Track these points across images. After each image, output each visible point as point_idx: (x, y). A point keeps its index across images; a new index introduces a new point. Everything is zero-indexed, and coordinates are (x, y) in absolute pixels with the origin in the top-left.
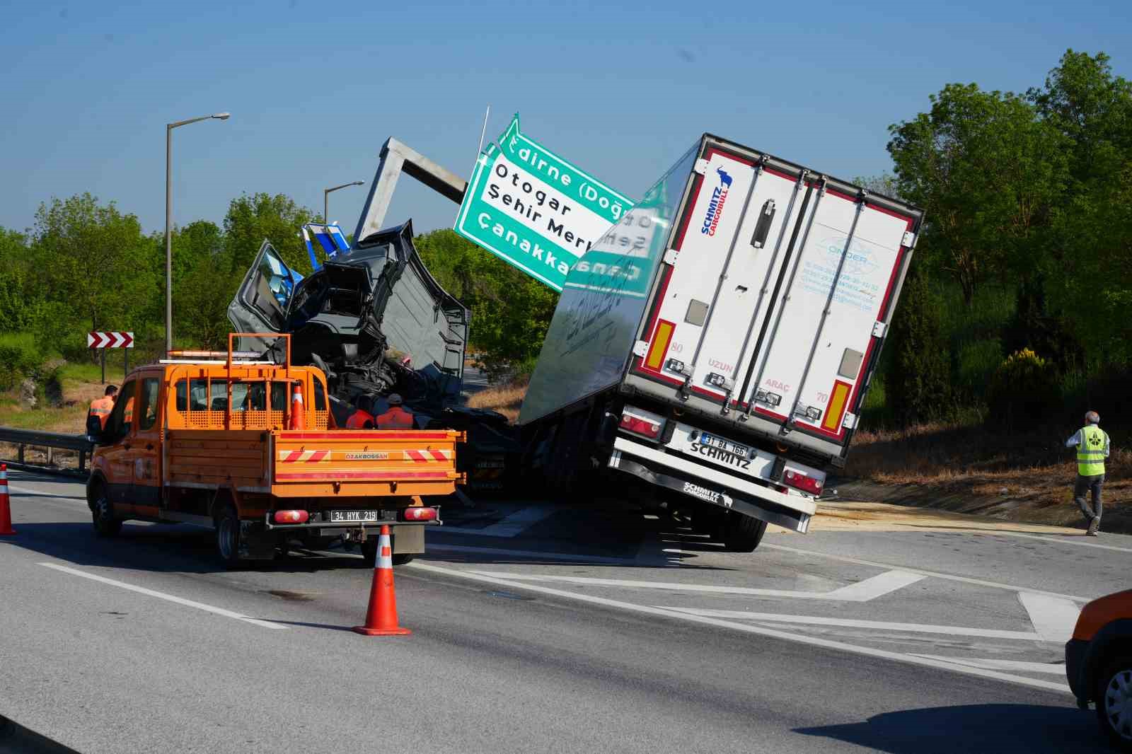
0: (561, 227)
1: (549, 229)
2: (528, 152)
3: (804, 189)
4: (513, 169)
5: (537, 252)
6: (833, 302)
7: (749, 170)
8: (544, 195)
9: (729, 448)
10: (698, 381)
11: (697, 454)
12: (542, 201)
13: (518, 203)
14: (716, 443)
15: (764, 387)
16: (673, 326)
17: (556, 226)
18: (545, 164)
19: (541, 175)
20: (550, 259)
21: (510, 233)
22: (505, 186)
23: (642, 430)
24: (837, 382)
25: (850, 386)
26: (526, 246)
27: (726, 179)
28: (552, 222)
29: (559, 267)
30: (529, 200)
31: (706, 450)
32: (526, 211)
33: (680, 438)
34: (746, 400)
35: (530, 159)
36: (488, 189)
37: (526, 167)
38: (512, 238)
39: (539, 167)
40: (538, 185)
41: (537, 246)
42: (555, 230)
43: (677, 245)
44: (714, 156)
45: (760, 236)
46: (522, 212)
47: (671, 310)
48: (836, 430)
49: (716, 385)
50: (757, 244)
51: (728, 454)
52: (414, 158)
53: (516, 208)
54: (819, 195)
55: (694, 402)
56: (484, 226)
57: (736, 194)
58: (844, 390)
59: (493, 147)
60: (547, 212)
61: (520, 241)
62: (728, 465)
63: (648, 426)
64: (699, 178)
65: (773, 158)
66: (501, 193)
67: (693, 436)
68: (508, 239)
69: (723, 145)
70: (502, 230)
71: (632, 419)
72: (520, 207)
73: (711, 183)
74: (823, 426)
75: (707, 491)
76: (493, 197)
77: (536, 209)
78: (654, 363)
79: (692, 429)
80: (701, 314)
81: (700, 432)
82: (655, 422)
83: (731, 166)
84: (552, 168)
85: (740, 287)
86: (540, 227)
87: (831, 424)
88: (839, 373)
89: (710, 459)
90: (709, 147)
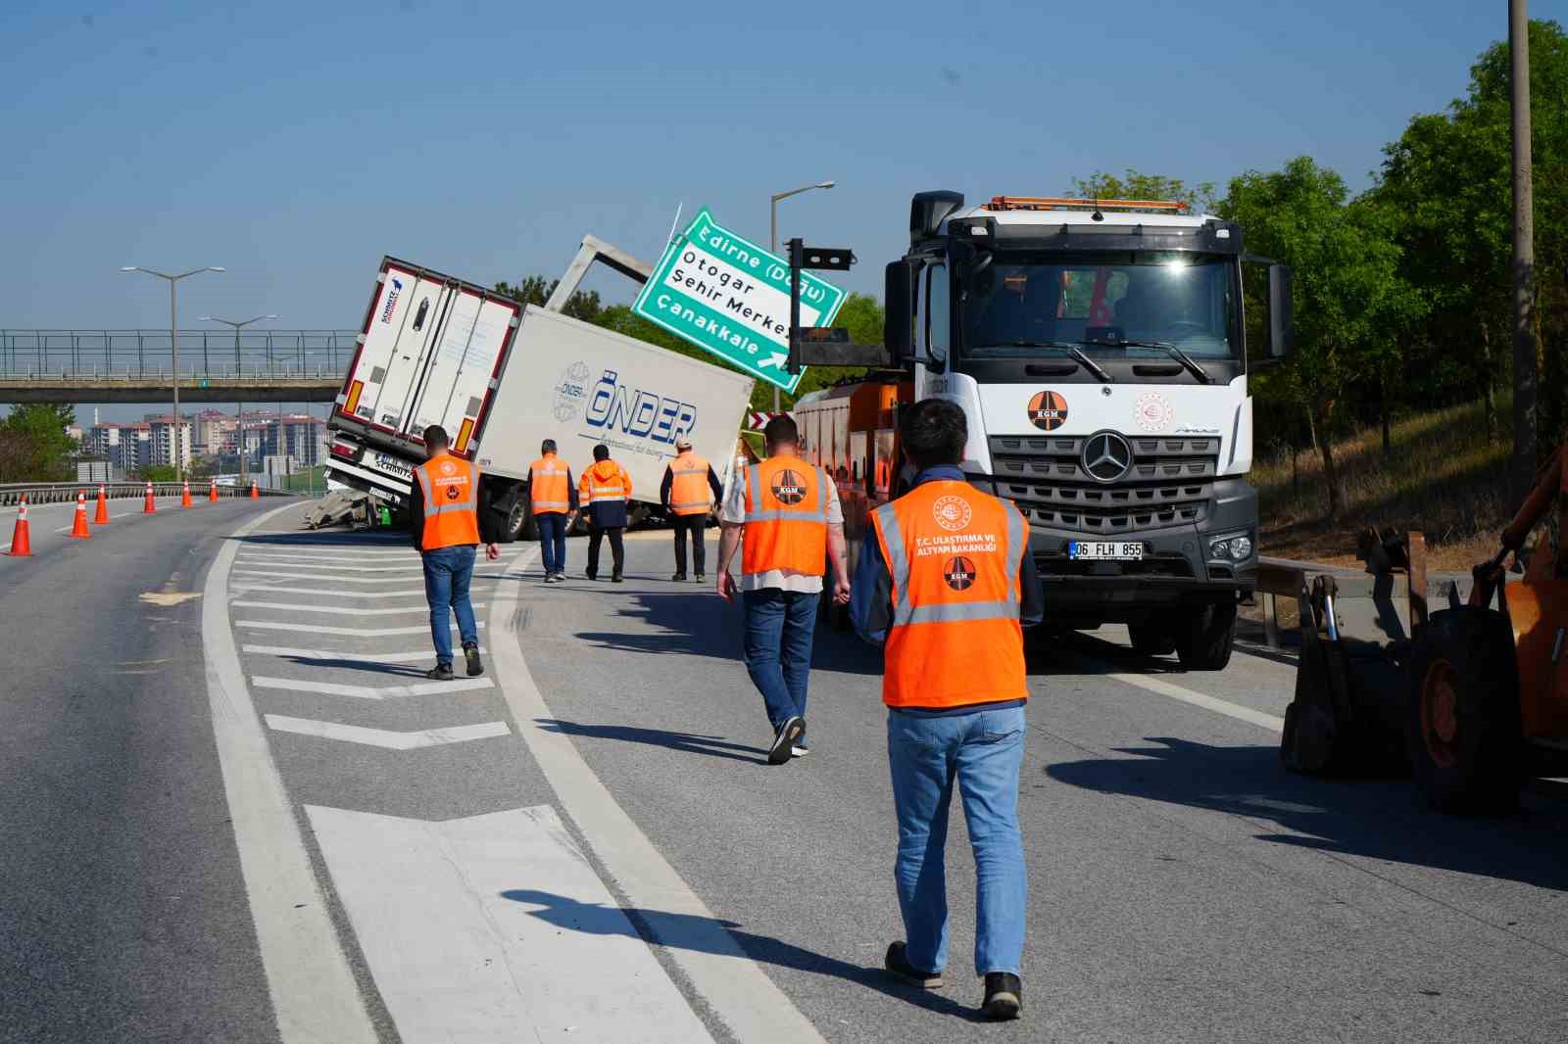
0: (740, 305)
1: (728, 306)
2: (720, 240)
3: (448, 290)
4: (701, 254)
5: (712, 327)
6: (464, 365)
7: (412, 279)
8: (729, 277)
9: (399, 464)
10: (377, 420)
11: (380, 469)
12: (726, 282)
13: (701, 284)
14: (391, 461)
15: (417, 422)
16: (363, 384)
17: (736, 303)
18: (736, 249)
19: (732, 260)
20: (724, 333)
21: (687, 311)
22: (691, 271)
23: (342, 452)
24: (465, 419)
25: (473, 422)
26: (701, 322)
27: (398, 285)
28: (732, 300)
29: (732, 340)
30: (712, 282)
31: (385, 466)
32: (707, 292)
33: (369, 458)
34: (407, 432)
35: (721, 245)
36: (672, 273)
37: (715, 253)
38: (689, 315)
39: (729, 253)
40: (724, 267)
41: (712, 322)
42: (734, 307)
43: (366, 330)
44: (391, 271)
45: (419, 323)
46: (703, 293)
47: (362, 373)
48: (463, 451)
49: (389, 423)
50: (417, 328)
51: (399, 468)
52: (605, 250)
53: (697, 289)
54: (457, 294)
55: (375, 435)
56: (662, 306)
57: (404, 295)
58: (469, 424)
59: (681, 238)
60: (728, 291)
61: (696, 317)
62: (400, 476)
63: (347, 450)
64: (380, 286)
65: (427, 270)
66: (685, 277)
67: (377, 457)
68: (684, 316)
69: (396, 263)
70: (679, 308)
71: (338, 445)
72: (702, 288)
73: (389, 287)
74: (455, 449)
75: (385, 493)
76: (676, 280)
77: (719, 289)
78: (350, 408)
79: (377, 452)
80: (379, 375)
81: (382, 454)
82: (353, 448)
83: (402, 277)
84: (742, 252)
85: (405, 358)
86: (720, 306)
87: (460, 448)
88: (467, 413)
89: (388, 472)
90: (389, 264)
